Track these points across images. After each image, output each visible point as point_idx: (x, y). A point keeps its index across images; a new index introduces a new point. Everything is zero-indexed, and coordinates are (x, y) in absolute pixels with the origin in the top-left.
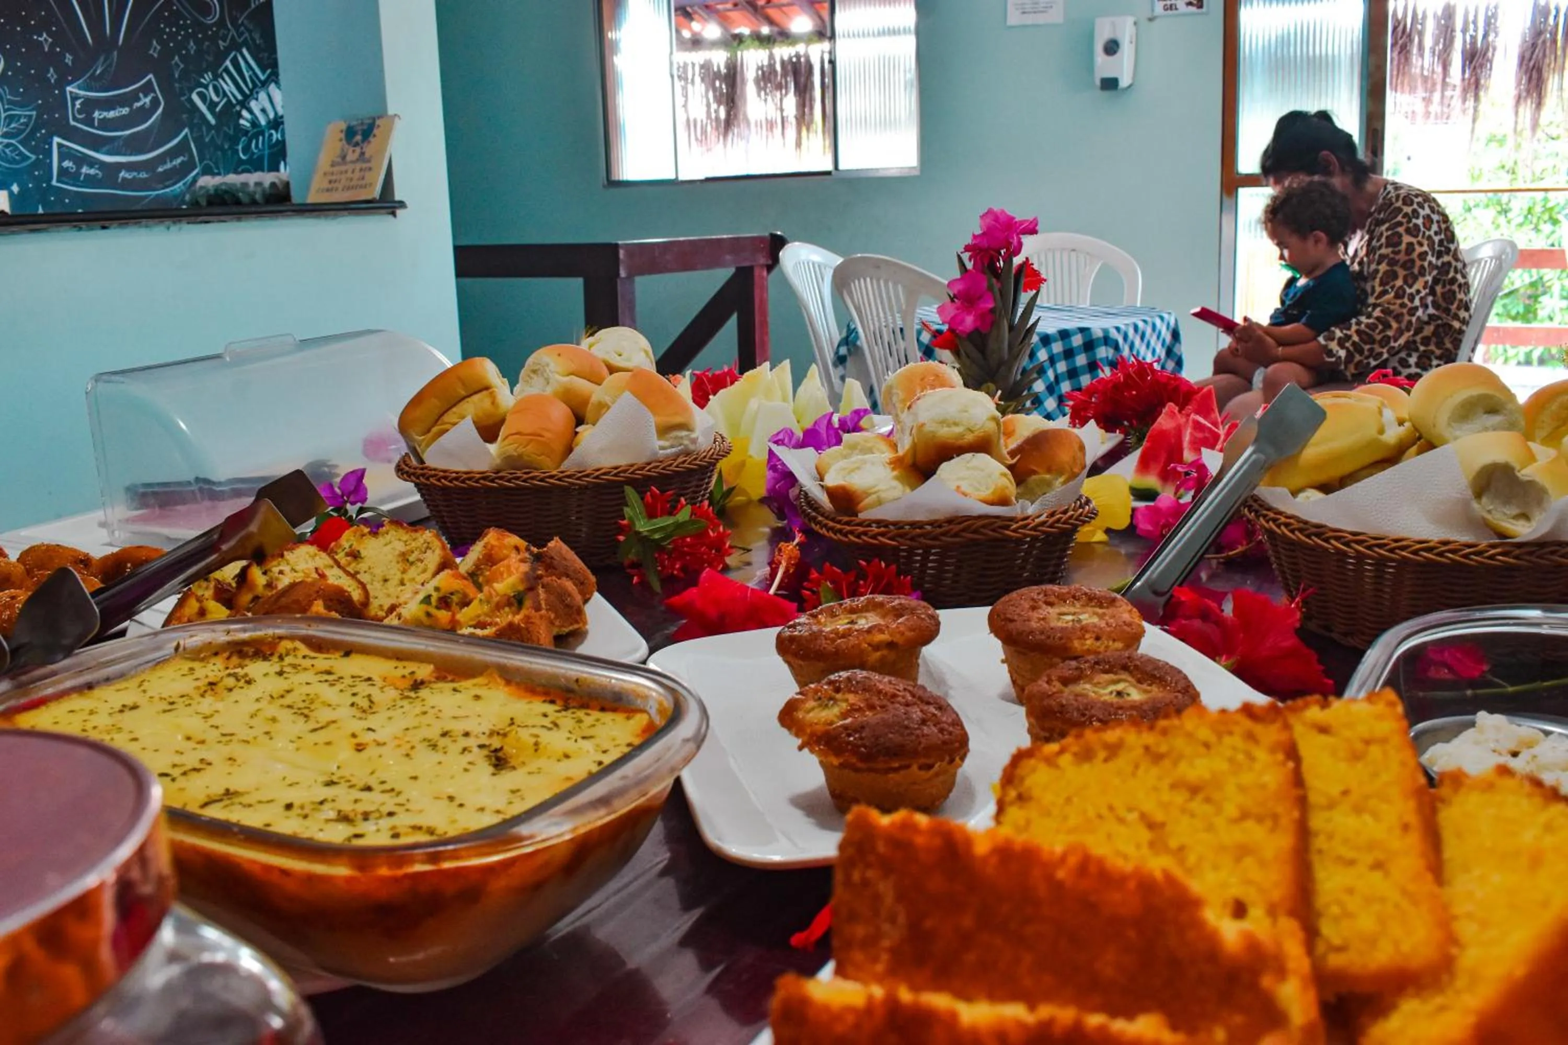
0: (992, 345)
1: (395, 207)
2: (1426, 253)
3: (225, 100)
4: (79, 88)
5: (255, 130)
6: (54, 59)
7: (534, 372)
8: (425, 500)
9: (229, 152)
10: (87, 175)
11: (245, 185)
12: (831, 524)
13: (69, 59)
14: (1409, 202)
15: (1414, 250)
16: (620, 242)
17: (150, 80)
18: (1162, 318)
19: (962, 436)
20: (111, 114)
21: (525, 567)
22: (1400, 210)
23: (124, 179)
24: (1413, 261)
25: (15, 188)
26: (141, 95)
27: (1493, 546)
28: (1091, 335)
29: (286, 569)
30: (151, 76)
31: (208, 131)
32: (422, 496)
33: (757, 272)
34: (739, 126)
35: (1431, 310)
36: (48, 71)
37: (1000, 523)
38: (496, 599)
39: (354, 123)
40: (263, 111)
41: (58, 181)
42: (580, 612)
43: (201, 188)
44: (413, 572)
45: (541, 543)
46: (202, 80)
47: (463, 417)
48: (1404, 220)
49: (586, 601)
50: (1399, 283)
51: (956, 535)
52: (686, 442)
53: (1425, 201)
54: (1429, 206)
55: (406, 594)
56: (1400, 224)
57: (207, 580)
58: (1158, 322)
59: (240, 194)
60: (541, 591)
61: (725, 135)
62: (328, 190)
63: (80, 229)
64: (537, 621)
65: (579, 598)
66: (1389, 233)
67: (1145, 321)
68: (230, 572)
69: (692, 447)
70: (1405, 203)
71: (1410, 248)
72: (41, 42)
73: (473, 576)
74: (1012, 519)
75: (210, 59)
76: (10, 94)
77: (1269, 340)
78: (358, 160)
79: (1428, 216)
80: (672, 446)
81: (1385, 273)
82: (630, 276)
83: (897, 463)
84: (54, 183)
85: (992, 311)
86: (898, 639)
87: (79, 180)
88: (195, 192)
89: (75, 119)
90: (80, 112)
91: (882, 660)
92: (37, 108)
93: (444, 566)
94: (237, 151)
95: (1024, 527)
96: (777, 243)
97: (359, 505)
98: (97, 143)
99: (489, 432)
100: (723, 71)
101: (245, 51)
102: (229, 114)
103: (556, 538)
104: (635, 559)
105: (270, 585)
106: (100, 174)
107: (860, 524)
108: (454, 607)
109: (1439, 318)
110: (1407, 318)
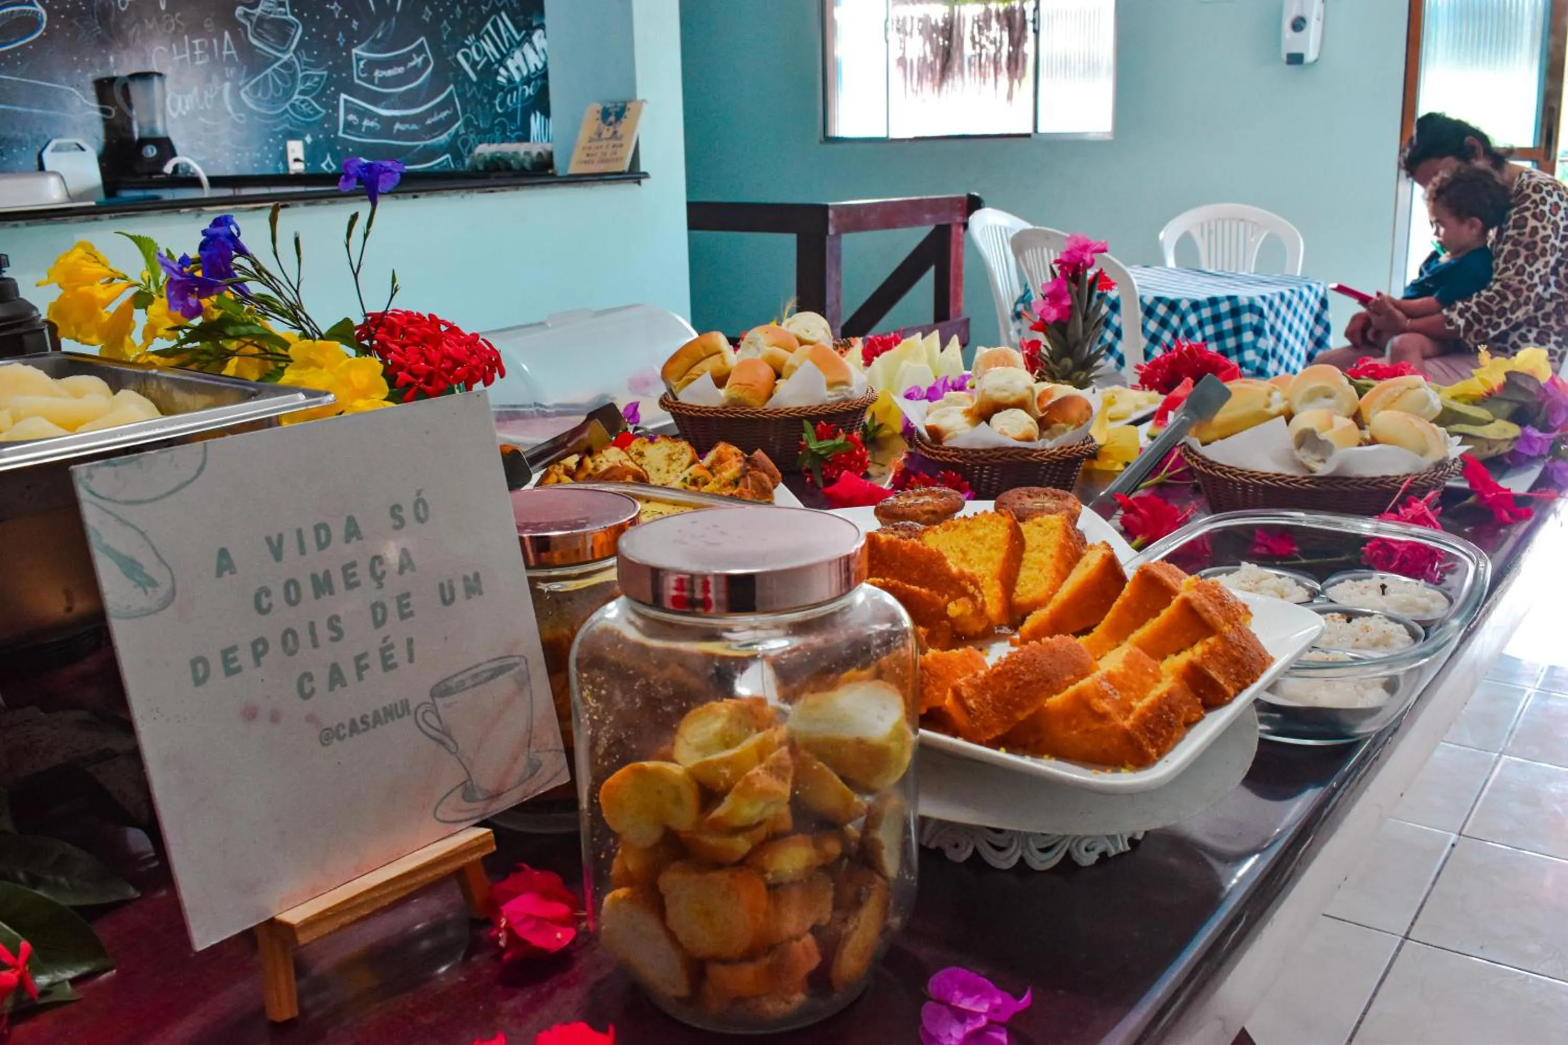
0: (1070, 331)
1: (640, 178)
2: (1550, 236)
3: (485, 59)
4: (363, 50)
5: (511, 86)
6: (343, 25)
7: (750, 343)
8: (677, 424)
9: (487, 106)
10: (368, 127)
11: (516, 153)
12: (927, 448)
13: (355, 24)
14: (1538, 189)
15: (1537, 233)
16: (830, 204)
17: (422, 43)
18: (1310, 288)
19: (1008, 398)
20: (389, 73)
21: (740, 465)
22: (1529, 196)
23: (398, 130)
24: (1535, 243)
25: (309, 139)
26: (414, 56)
27: (1305, 478)
28: (1237, 302)
29: (604, 460)
30: (423, 39)
31: (470, 88)
32: (675, 420)
33: (954, 229)
34: (953, 78)
35: (1553, 289)
36: (338, 36)
37: (1027, 452)
38: (723, 481)
39: (608, 105)
40: (518, 68)
41: (344, 132)
42: (770, 492)
43: (480, 155)
44: (674, 466)
45: (750, 453)
46: (467, 42)
47: (705, 372)
48: (1532, 206)
49: (775, 487)
50: (1521, 261)
51: (998, 458)
52: (846, 393)
53: (1554, 189)
54: (1559, 195)
55: (671, 477)
56: (1528, 209)
57: (559, 464)
58: (1306, 292)
59: (512, 162)
60: (749, 478)
61: (940, 86)
62: (586, 162)
63: (397, 198)
64: (746, 493)
65: (770, 484)
66: (1517, 216)
67: (1292, 291)
68: (572, 461)
69: (849, 396)
70: (1534, 191)
71: (1535, 230)
72: (332, 11)
73: (709, 469)
74: (1034, 450)
75: (473, 22)
76: (307, 57)
77: (1399, 314)
78: (611, 138)
79: (1556, 203)
80: (836, 395)
81: (1510, 252)
82: (838, 234)
83: (968, 413)
84: (340, 134)
85: (1070, 307)
86: (939, 510)
87: (360, 131)
88: (473, 158)
89: (359, 78)
90: (363, 71)
91: (928, 519)
92: (329, 68)
93: (692, 463)
94: (494, 105)
95: (1041, 455)
96: (974, 204)
97: (634, 425)
98: (376, 99)
99: (720, 381)
100: (941, 24)
101: (503, 15)
102: (488, 71)
103: (759, 450)
104: (809, 467)
105: (595, 469)
106: (379, 127)
107: (943, 450)
108: (700, 485)
109: (1560, 296)
110: (1526, 293)
